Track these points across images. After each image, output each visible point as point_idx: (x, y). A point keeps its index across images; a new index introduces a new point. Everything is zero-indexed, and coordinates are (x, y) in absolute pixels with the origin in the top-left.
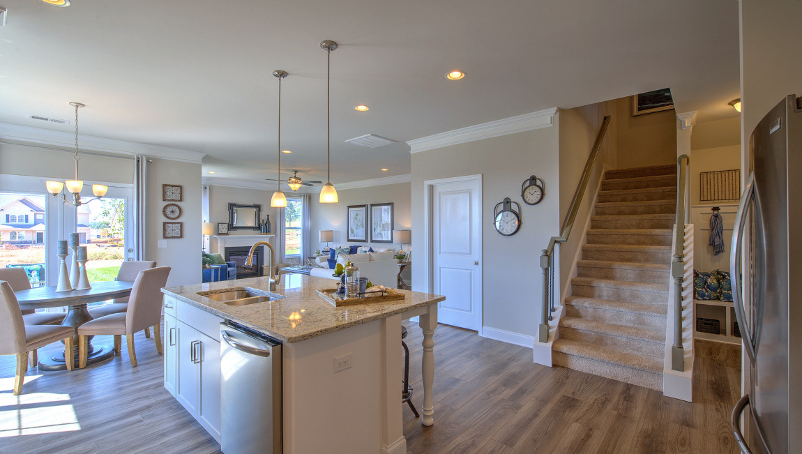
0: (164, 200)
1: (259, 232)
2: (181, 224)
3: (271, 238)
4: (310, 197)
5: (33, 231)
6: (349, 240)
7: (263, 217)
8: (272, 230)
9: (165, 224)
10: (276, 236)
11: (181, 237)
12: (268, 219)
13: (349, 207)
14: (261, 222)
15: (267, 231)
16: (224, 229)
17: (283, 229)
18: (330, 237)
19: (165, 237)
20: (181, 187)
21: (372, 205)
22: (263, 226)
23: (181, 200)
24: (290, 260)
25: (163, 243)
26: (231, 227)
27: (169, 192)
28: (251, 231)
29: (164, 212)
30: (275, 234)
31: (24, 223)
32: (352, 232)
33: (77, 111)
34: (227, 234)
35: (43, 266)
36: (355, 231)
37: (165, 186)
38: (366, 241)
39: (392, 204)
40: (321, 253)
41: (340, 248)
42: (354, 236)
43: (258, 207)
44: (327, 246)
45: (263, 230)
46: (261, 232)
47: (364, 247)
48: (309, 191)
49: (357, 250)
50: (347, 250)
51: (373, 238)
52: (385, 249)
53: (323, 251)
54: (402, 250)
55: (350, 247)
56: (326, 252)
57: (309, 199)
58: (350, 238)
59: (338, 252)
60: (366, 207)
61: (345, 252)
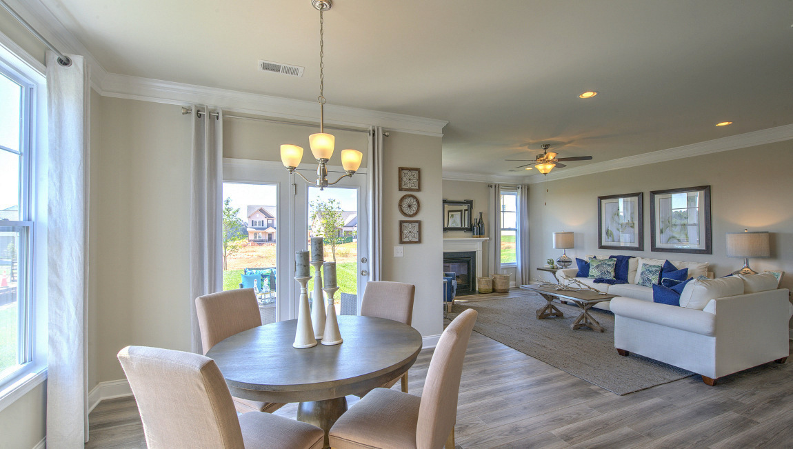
0: (401, 189)
1: (470, 234)
2: (419, 223)
3: (484, 242)
5: (266, 232)
6: (601, 247)
7: (476, 215)
8: (486, 233)
9: (401, 223)
10: (490, 239)
11: (419, 241)
12: (481, 218)
13: (601, 198)
14: (473, 222)
15: (481, 234)
17: (497, 229)
18: (569, 241)
19: (402, 242)
20: (418, 170)
21: (653, 193)
22: (476, 228)
23: (419, 190)
24: (505, 271)
25: (399, 251)
27: (407, 175)
28: (462, 233)
29: (400, 206)
30: (489, 236)
31: (261, 227)
32: (609, 233)
33: (321, 15)
35: (274, 270)
36: (615, 232)
37: (401, 169)
38: (641, 248)
39: (707, 189)
40: (556, 263)
41: (595, 257)
42: (614, 241)
43: (470, 203)
44: (565, 254)
45: (477, 232)
46: (474, 234)
47: (642, 258)
48: (527, 181)
49: (627, 262)
50: (611, 263)
51: (658, 245)
52: (700, 264)
53: (559, 261)
54: (748, 267)
55: (611, 257)
56: (565, 263)
57: (528, 191)
58: (604, 244)
59: (593, 264)
60: (641, 195)
61: (609, 265)
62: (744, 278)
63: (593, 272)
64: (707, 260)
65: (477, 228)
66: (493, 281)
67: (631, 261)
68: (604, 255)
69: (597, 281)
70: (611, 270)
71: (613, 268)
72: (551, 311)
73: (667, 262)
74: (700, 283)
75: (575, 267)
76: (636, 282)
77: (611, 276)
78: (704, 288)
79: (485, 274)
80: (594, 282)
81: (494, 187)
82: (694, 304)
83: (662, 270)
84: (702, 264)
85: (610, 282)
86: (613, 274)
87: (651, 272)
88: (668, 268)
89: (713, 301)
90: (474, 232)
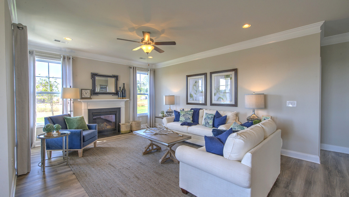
1: (116, 96)
3: (126, 102)
4: (154, 72)
6: (188, 104)
7: (120, 85)
8: (127, 95)
10: (130, 100)
12: (124, 87)
13: (188, 76)
14: (118, 89)
15: (123, 96)
16: (87, 94)
17: (135, 94)
18: (172, 100)
21: (211, 73)
26: (94, 93)
28: (111, 96)
30: (130, 98)
32: (191, 96)
34: (90, 98)
36: (194, 96)
38: (205, 104)
39: (235, 71)
40: (165, 113)
41: (183, 110)
42: (193, 100)
43: (116, 77)
44: (170, 108)
45: (120, 95)
46: (119, 97)
47: (206, 110)
48: (154, 67)
49: (199, 112)
50: (191, 113)
51: (214, 102)
52: (232, 113)
53: (167, 112)
54: (255, 114)
55: (192, 109)
56: (169, 113)
57: (154, 73)
58: (189, 102)
59: (182, 114)
60: (205, 75)
61: (189, 114)
62: (263, 126)
63: (182, 119)
64: (235, 110)
65: (120, 93)
66: (131, 125)
67: (201, 111)
68: (188, 108)
69: (183, 124)
70: (191, 117)
71: (191, 116)
72: (153, 147)
73: (217, 112)
74: (239, 137)
75: (173, 116)
76: (202, 124)
77: (190, 121)
78: (242, 141)
79: (127, 121)
80: (182, 125)
81: (132, 68)
82: (234, 156)
83: (215, 116)
84: (234, 113)
85: (189, 125)
86: (191, 119)
87: (209, 118)
88: (218, 115)
89: (249, 155)
90: (119, 96)
